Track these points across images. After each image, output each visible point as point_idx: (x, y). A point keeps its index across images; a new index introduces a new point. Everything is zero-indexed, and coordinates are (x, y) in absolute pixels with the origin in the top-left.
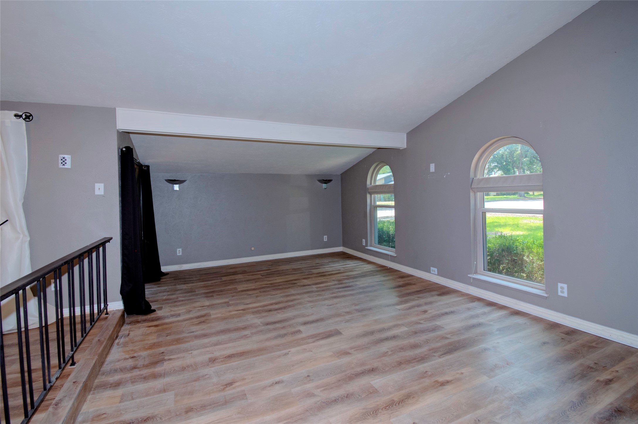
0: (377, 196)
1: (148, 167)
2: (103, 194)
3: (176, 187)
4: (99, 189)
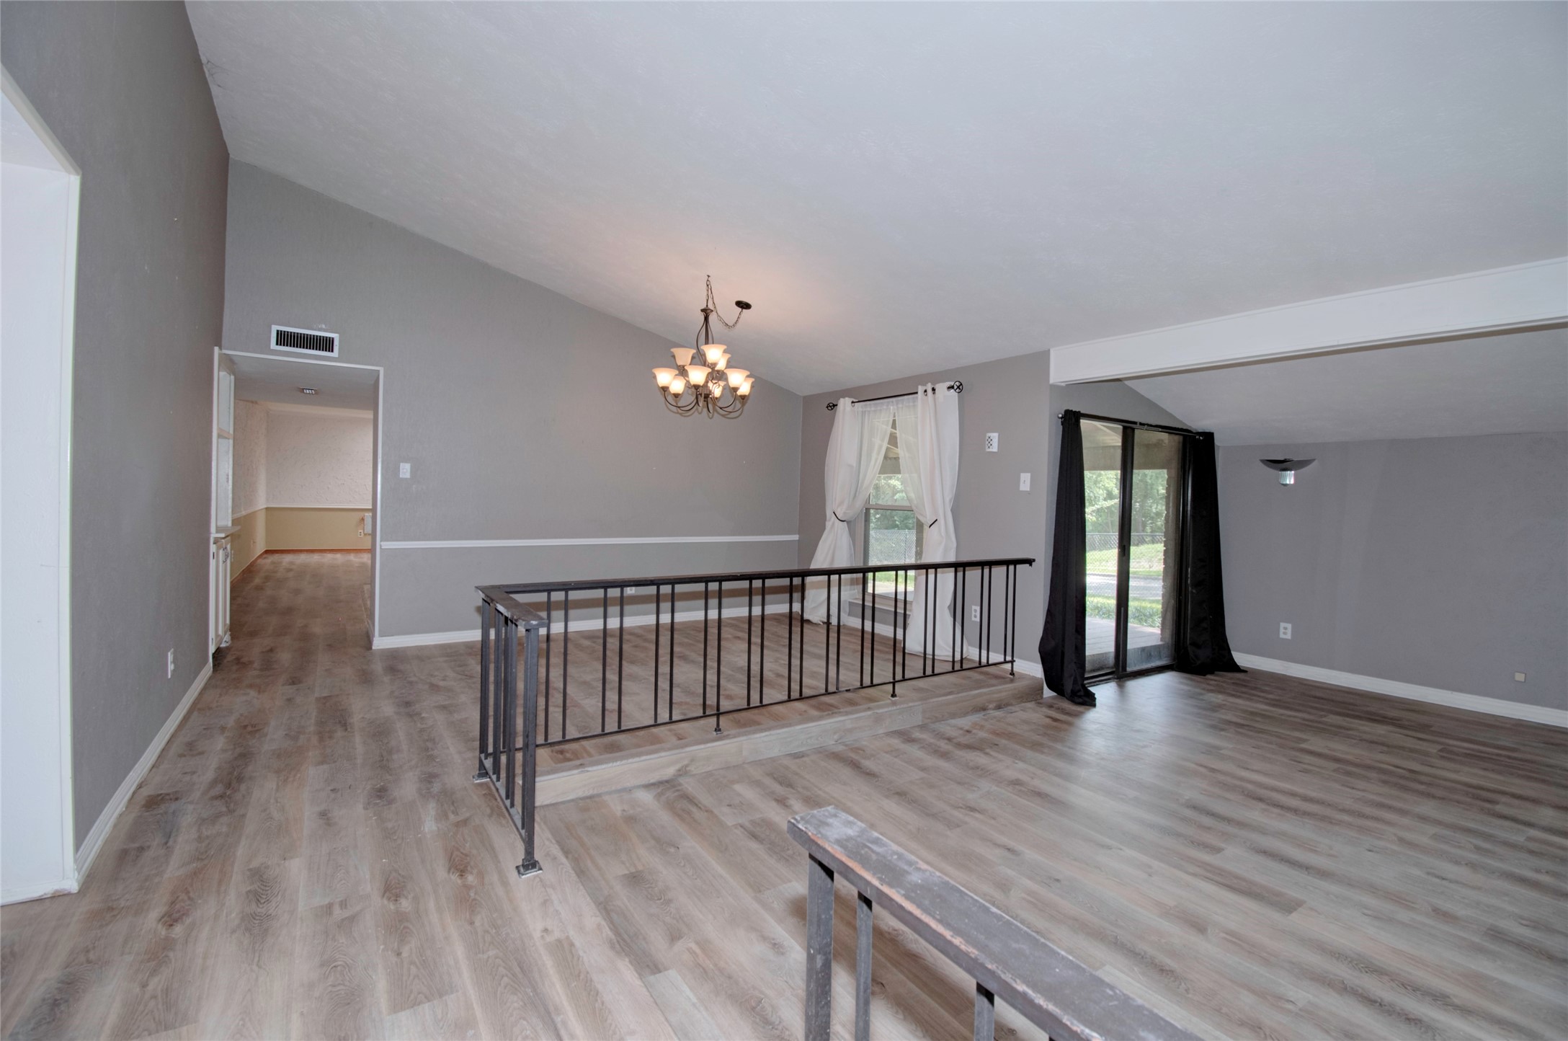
1: (1209, 436)
2: (1029, 490)
3: (1289, 478)
4: (1025, 482)
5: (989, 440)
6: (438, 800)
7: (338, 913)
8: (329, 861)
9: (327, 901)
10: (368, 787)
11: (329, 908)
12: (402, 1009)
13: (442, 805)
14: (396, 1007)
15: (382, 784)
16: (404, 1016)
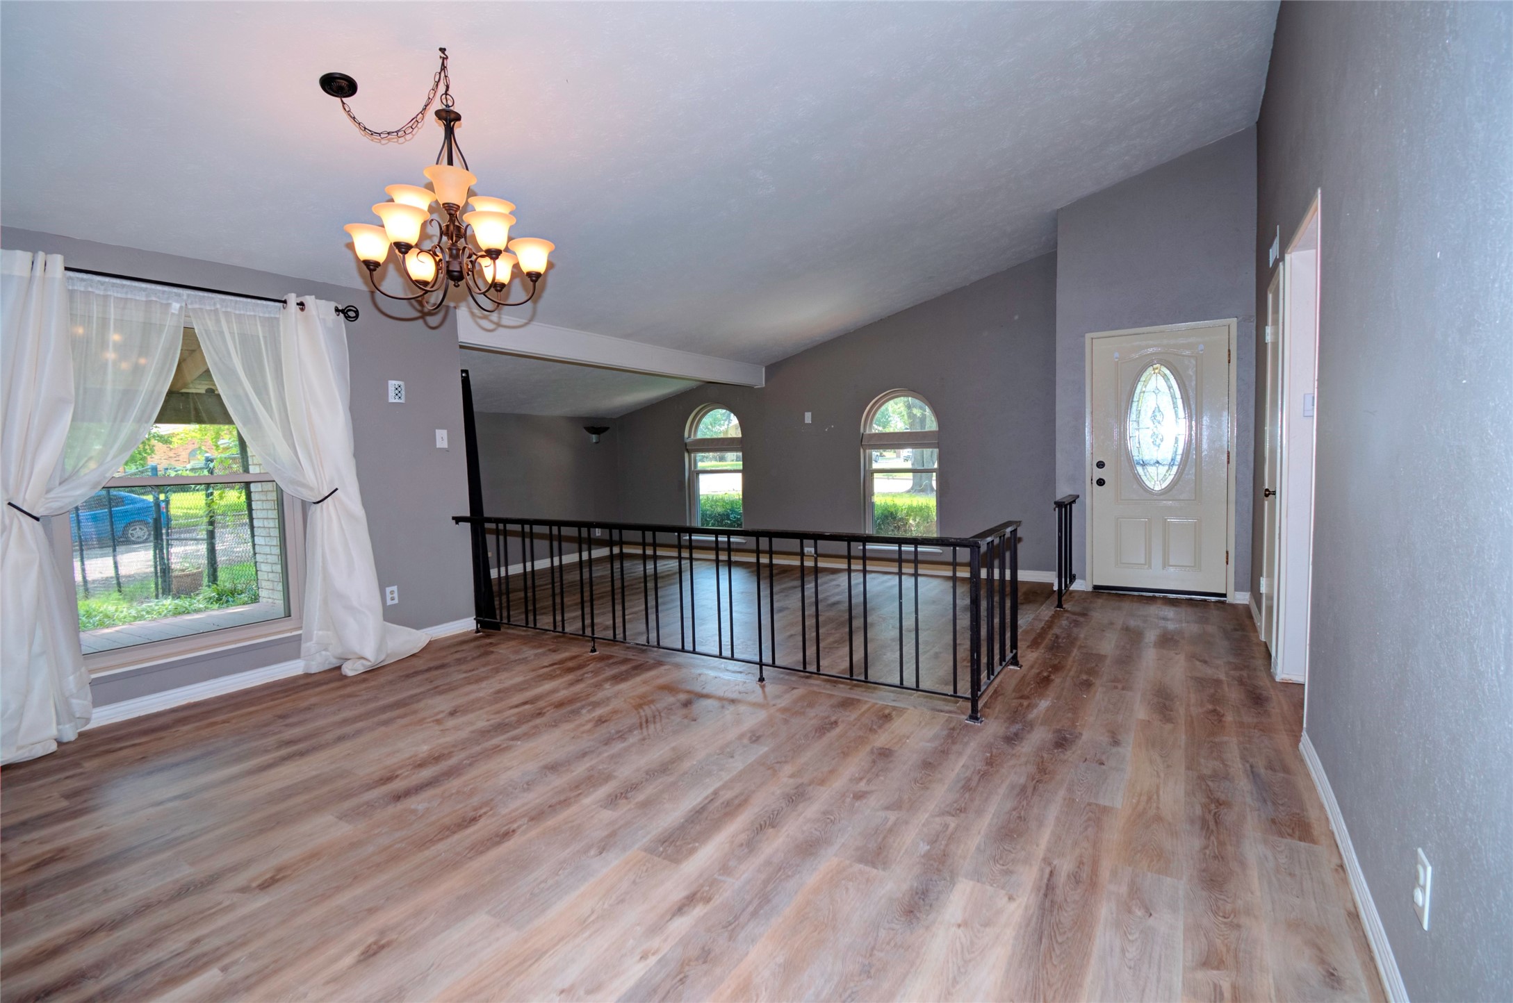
0: (700, 455)
2: (447, 447)
4: (442, 439)
5: (399, 395)
6: (1024, 717)
7: (1120, 686)
8: (1119, 709)
9: (1124, 692)
10: (1069, 753)
11: (1123, 689)
12: (1102, 655)
13: (1024, 713)
14: (1105, 657)
15: (1056, 751)
16: (1103, 653)
